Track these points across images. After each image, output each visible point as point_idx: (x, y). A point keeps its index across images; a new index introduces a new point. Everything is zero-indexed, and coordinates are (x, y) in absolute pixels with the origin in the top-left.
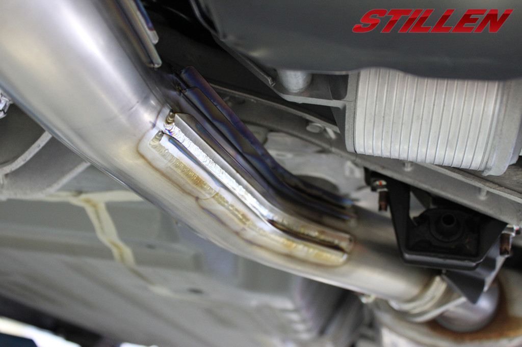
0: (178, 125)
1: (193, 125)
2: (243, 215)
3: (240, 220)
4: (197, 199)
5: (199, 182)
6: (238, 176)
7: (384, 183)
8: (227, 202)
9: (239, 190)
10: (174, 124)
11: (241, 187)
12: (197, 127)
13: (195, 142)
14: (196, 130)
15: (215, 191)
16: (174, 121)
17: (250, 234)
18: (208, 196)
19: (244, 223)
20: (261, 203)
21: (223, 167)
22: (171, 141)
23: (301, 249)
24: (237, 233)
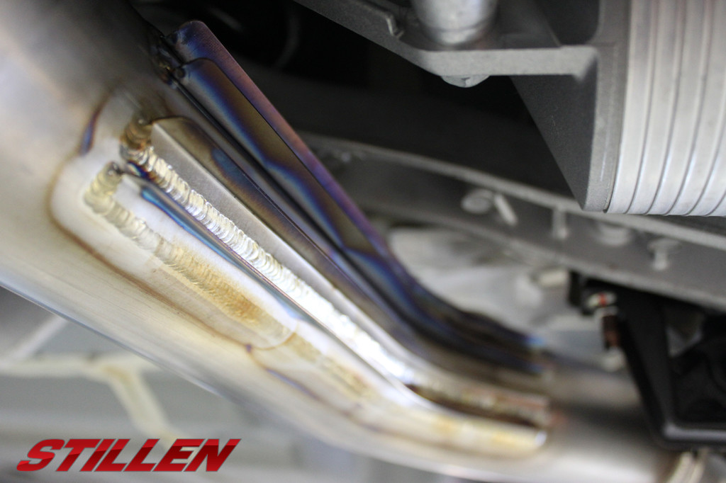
0: (162, 153)
1: (206, 158)
2: (358, 379)
3: (350, 388)
4: (249, 348)
5: (245, 307)
6: (338, 295)
7: (609, 298)
8: (318, 353)
9: (342, 326)
10: (151, 149)
11: (344, 318)
12: (217, 164)
13: (223, 209)
14: (218, 173)
15: (289, 330)
16: (149, 142)
17: (373, 413)
18: (274, 342)
19: (358, 393)
20: (389, 352)
21: (300, 275)
22: (147, 195)
23: (467, 431)
24: (347, 414)
